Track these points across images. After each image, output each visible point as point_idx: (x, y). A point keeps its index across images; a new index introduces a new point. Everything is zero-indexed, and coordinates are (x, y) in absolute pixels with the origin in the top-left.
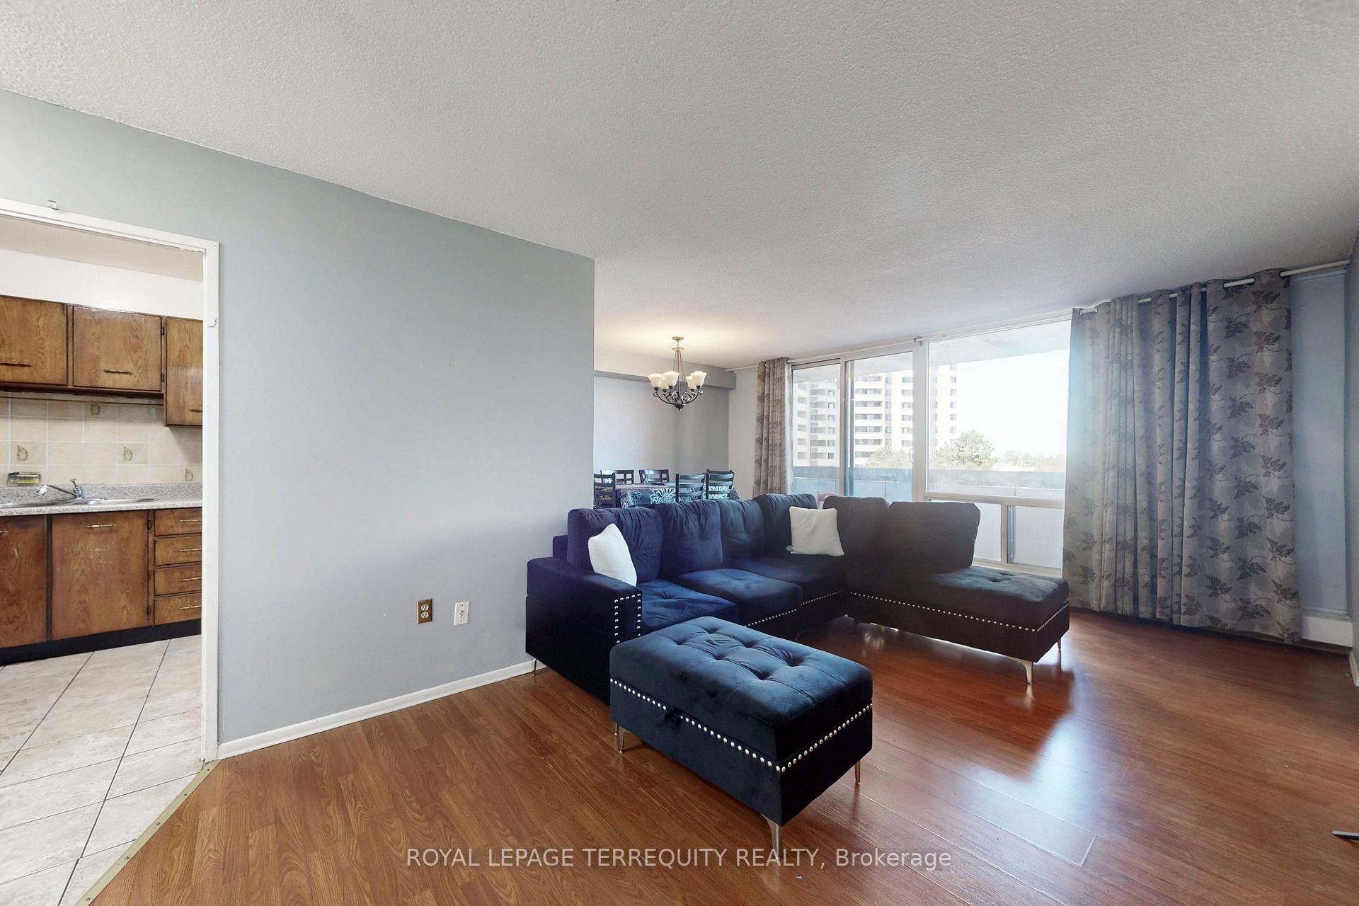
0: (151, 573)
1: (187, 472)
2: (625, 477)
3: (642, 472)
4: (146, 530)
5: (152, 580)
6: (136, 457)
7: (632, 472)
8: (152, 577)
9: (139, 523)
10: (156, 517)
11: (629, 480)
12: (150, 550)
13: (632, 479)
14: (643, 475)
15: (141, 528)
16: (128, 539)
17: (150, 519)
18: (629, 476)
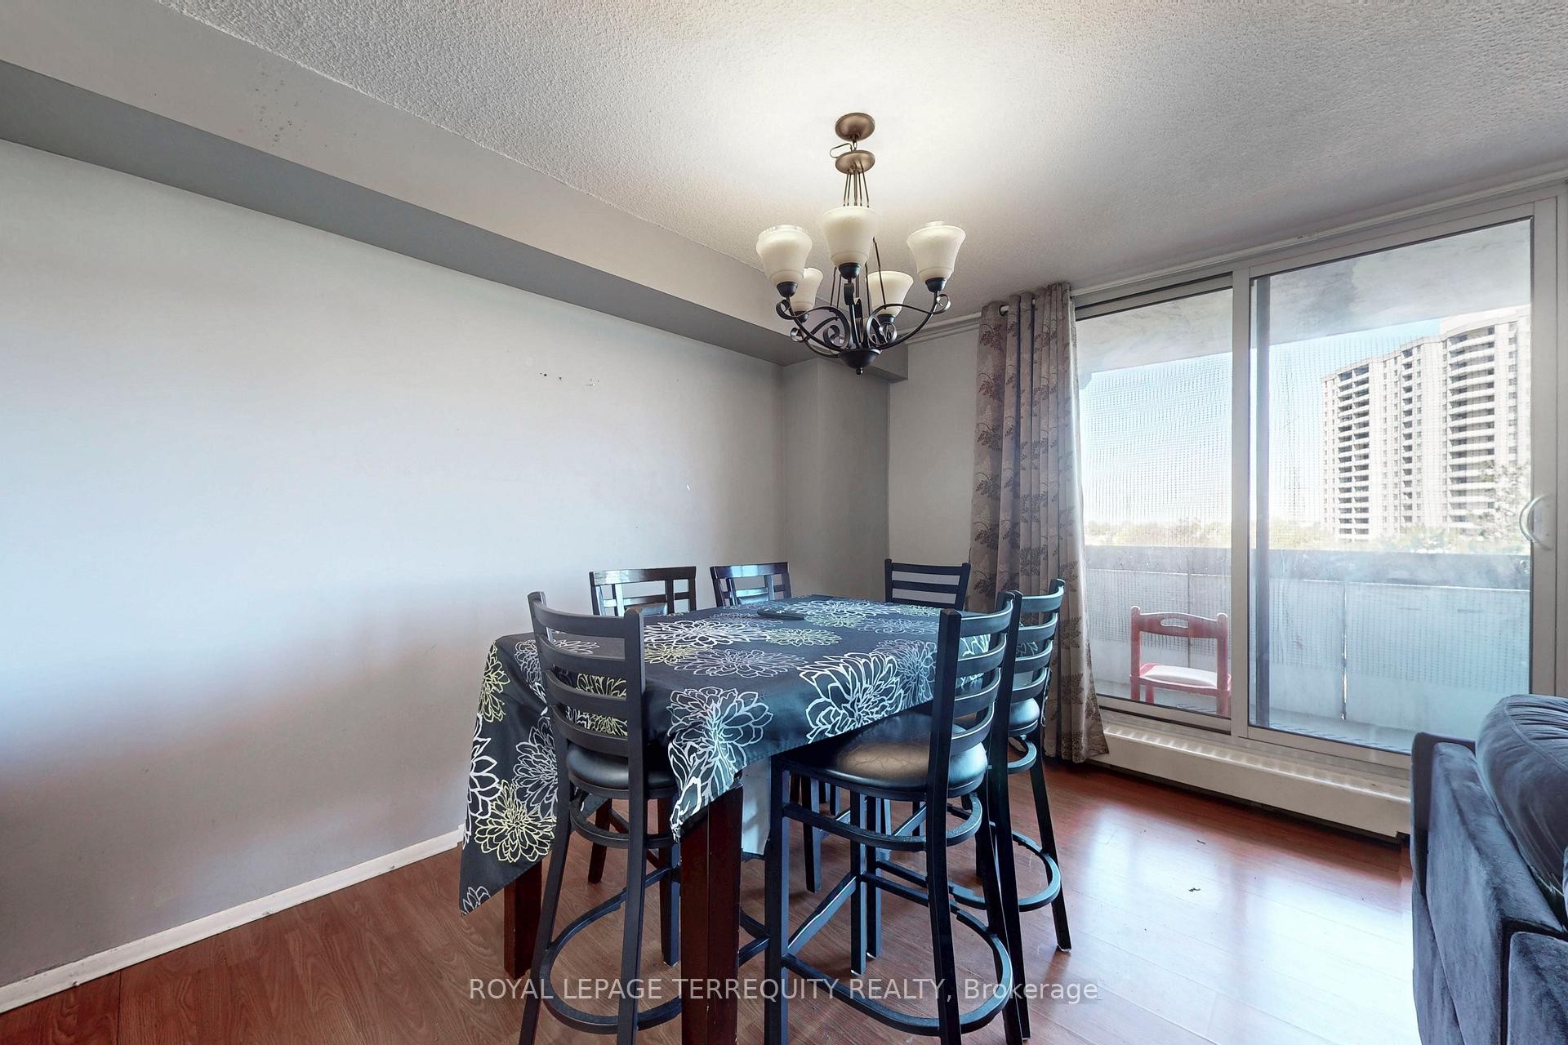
2: (670, 588)
3: (719, 573)
7: (689, 573)
11: (680, 596)
13: (690, 596)
14: (723, 582)
18: (681, 586)
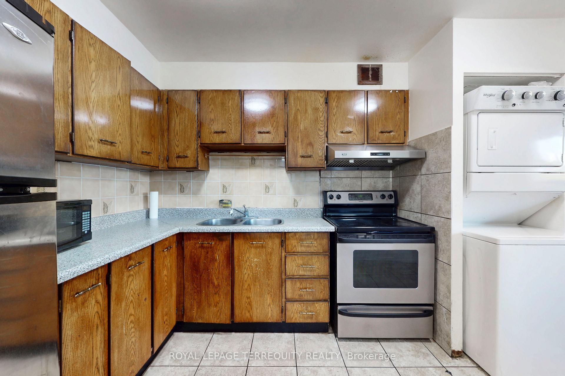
0: (284, 281)
1: (295, 200)
4: (281, 248)
5: (284, 286)
6: (271, 191)
8: (284, 284)
9: (277, 241)
10: (286, 238)
12: (283, 263)
15: (278, 246)
16: (271, 253)
17: (282, 239)
